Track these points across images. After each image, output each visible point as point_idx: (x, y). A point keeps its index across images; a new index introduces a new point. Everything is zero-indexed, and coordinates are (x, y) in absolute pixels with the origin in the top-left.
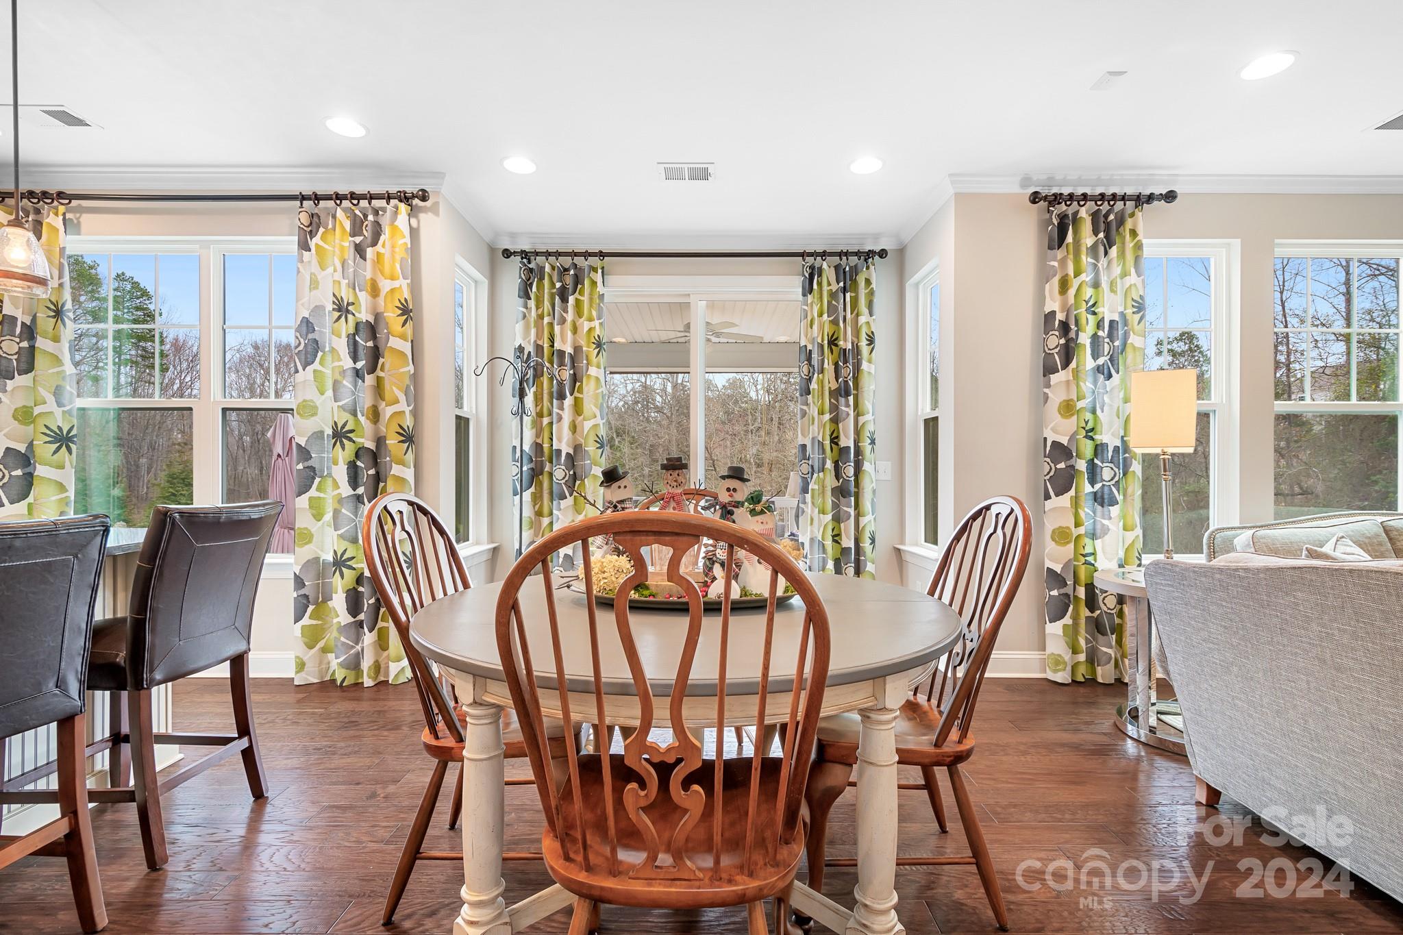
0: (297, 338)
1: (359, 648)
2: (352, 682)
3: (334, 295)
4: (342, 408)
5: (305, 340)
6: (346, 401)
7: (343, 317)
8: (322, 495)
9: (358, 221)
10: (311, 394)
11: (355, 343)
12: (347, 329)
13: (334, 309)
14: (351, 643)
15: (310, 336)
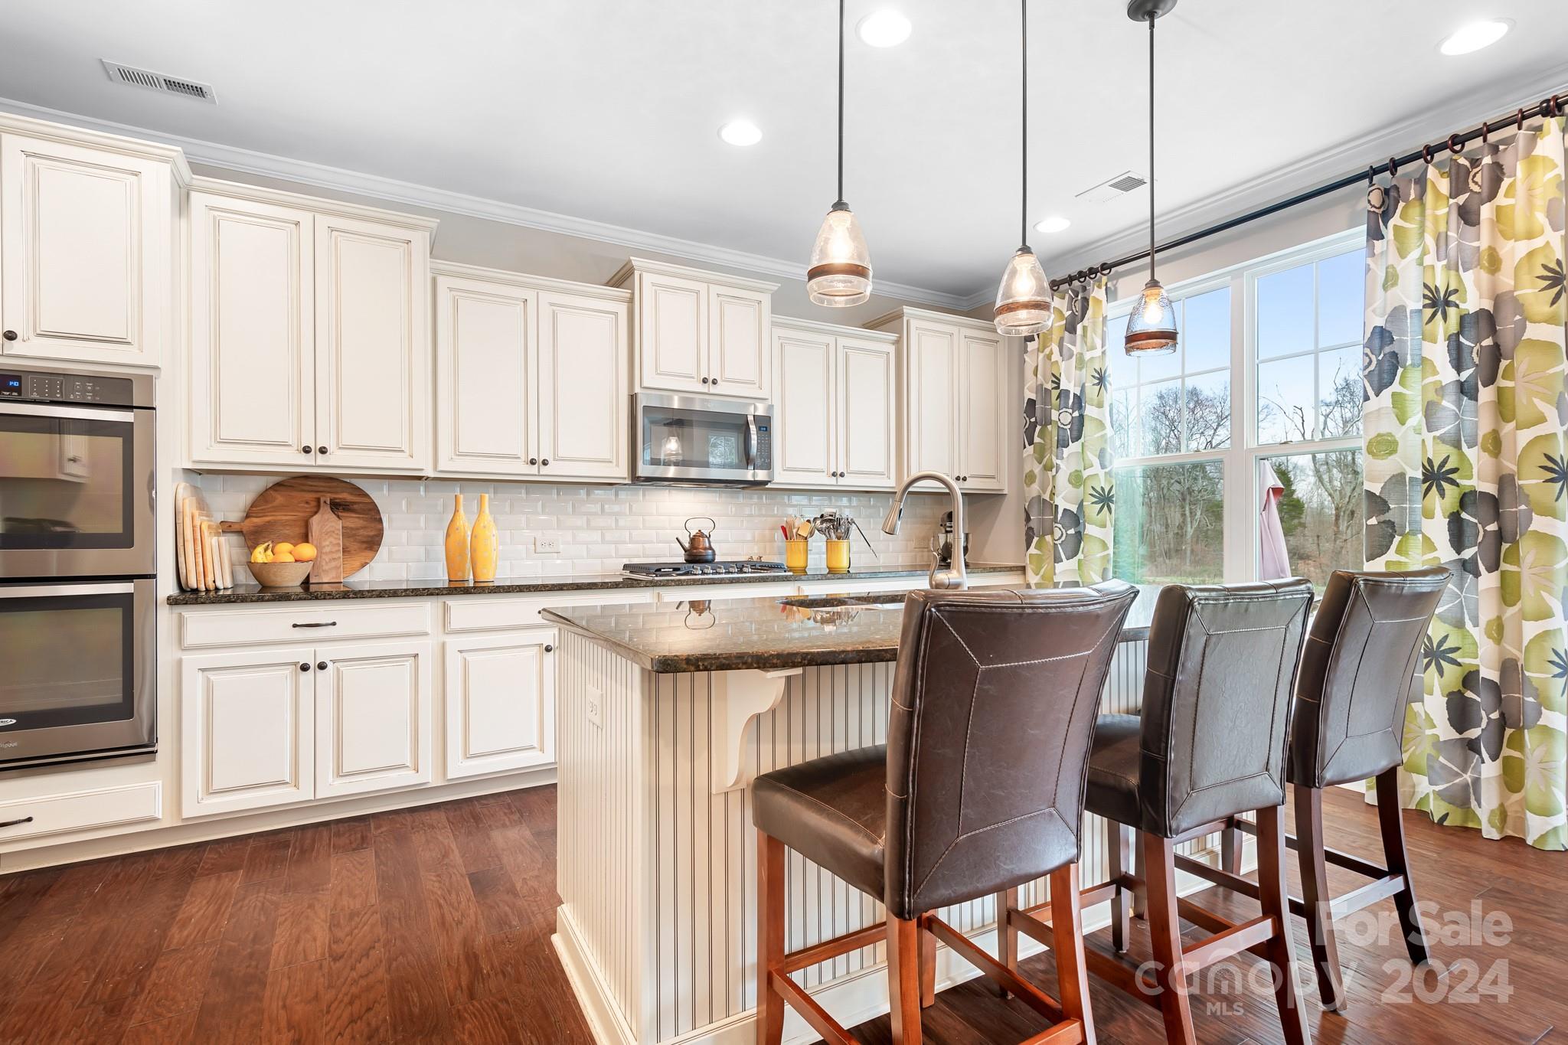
0: (1367, 355)
1: (1468, 777)
2: (1458, 823)
3: (1426, 286)
4: (1441, 439)
5: (1377, 356)
6: (1447, 428)
7: (1439, 313)
8: (1403, 559)
9: (1462, 173)
10: (1388, 425)
11: (1459, 345)
12: (1446, 330)
13: (1425, 306)
14: (1459, 771)
15: (1387, 349)
